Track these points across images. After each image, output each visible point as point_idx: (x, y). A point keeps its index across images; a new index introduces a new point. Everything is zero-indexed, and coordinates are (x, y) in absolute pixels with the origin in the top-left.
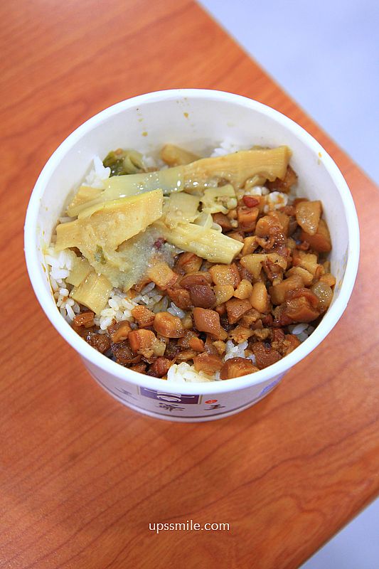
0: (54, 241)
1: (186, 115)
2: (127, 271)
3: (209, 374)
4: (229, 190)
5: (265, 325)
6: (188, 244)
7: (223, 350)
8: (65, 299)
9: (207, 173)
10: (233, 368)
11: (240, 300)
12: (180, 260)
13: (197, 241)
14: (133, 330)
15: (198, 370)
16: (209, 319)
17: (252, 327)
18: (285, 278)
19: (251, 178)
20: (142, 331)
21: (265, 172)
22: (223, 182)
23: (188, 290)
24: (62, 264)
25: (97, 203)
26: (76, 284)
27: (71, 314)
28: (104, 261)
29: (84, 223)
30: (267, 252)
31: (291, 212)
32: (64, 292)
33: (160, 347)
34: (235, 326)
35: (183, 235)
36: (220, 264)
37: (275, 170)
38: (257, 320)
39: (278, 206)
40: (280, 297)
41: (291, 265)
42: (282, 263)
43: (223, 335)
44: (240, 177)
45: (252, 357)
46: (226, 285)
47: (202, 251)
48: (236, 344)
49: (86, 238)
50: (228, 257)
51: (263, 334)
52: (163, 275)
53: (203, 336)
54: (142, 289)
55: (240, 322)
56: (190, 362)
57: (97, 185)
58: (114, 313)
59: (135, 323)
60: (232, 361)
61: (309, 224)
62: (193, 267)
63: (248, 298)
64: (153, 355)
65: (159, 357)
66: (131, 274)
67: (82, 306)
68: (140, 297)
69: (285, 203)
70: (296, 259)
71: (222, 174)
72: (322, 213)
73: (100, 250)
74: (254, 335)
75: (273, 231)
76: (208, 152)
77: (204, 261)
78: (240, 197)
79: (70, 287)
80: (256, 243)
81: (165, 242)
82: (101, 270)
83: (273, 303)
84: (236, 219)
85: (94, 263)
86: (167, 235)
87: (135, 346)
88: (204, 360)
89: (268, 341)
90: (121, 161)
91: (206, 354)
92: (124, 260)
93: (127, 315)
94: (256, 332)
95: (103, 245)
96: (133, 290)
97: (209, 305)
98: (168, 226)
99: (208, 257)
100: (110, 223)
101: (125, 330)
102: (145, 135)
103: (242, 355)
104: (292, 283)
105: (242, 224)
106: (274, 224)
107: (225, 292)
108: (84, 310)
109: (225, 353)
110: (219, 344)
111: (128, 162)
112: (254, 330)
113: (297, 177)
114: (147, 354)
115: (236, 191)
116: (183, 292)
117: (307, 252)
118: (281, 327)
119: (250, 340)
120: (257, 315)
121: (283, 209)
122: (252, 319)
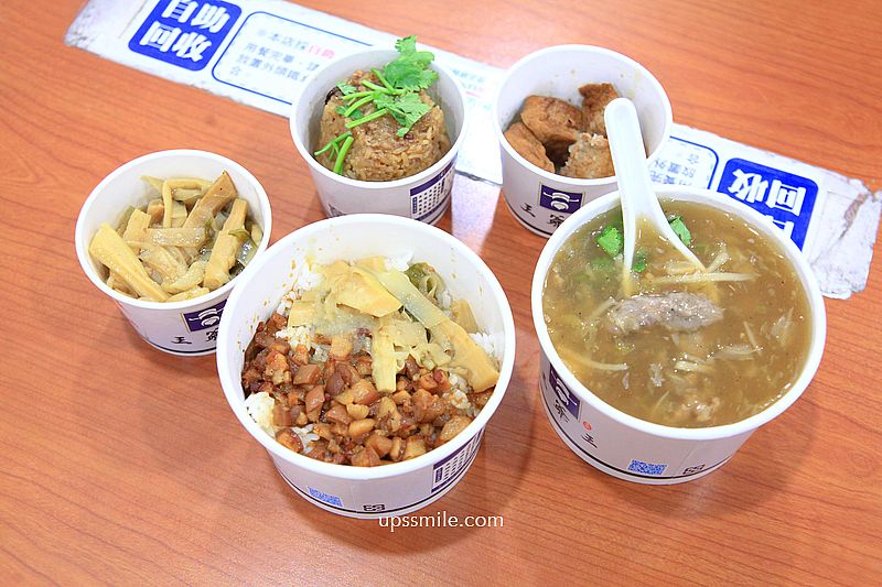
0: (329, 266)
1: (481, 291)
2: (328, 322)
3: (276, 422)
4: (447, 358)
5: (342, 444)
6: (376, 353)
7: (299, 422)
8: (289, 300)
9: (452, 338)
10: (285, 435)
11: (347, 412)
12: (361, 357)
13: (381, 356)
15: (273, 411)
17: (334, 435)
19: (464, 367)
20: (281, 358)
22: (451, 352)
23: (335, 371)
26: (302, 300)
28: (323, 300)
30: (400, 411)
31: (453, 412)
32: (293, 296)
33: (280, 377)
35: (380, 346)
36: (374, 384)
38: (342, 435)
39: (454, 403)
43: (313, 417)
44: (460, 361)
45: (308, 449)
47: (376, 365)
48: (313, 432)
50: (381, 387)
51: (333, 446)
54: (323, 343)
55: (331, 423)
56: (277, 402)
57: (389, 266)
59: (292, 354)
60: (292, 433)
62: (363, 369)
63: (354, 419)
64: (271, 377)
65: (271, 382)
66: (327, 327)
68: (317, 345)
69: (458, 406)
70: (410, 438)
71: (456, 347)
73: (329, 292)
74: (328, 441)
75: (419, 404)
76: (473, 328)
77: (371, 372)
78: (440, 369)
79: (299, 298)
80: (405, 400)
81: (371, 337)
82: (317, 304)
83: (362, 440)
84: (421, 376)
86: (374, 334)
87: (267, 360)
88: (280, 409)
89: (333, 454)
90: (425, 275)
91: (286, 409)
92: (334, 314)
94: (332, 441)
95: (333, 292)
96: (318, 336)
97: (329, 392)
98: (381, 330)
100: (354, 287)
101: (280, 348)
102: (454, 276)
103: (304, 439)
104: (384, 445)
105: (418, 382)
107: (346, 398)
109: (301, 427)
111: (427, 278)
114: (268, 372)
115: (448, 365)
116: (331, 369)
118: (346, 458)
119: (322, 439)
120: (344, 433)
121: (454, 407)
122: (338, 430)
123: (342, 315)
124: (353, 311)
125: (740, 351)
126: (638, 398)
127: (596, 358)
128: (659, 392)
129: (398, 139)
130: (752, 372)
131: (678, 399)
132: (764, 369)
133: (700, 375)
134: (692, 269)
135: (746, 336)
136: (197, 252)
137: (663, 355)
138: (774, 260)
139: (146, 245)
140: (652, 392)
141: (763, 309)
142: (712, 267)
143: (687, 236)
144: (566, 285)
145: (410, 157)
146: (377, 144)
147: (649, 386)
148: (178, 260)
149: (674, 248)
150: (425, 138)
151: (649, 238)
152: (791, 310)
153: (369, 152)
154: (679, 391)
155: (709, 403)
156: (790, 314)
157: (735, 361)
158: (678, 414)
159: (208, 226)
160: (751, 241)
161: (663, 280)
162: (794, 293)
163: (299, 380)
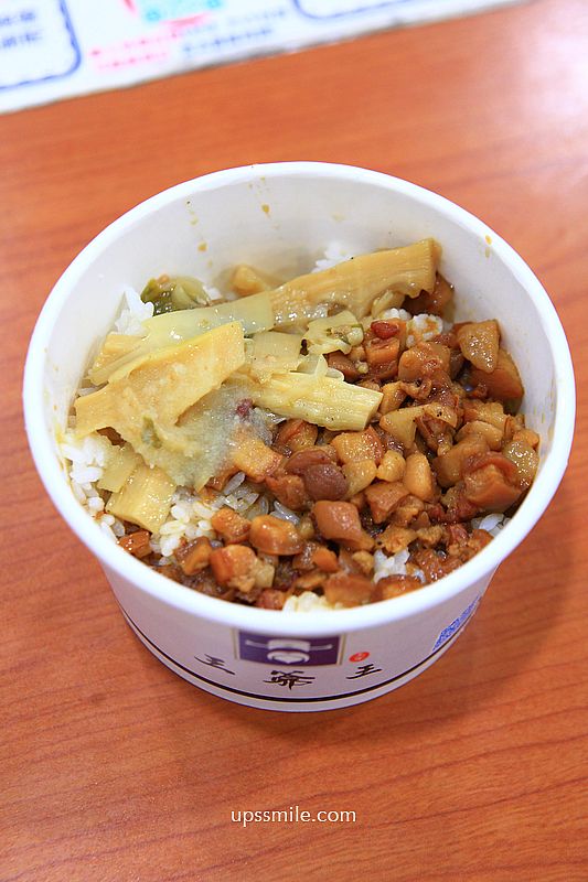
0: (71, 426)
1: (266, 209)
2: (198, 456)
4: (347, 318)
5: (434, 520)
6: (292, 405)
7: (369, 565)
8: (99, 515)
9: (309, 298)
10: (391, 591)
11: (388, 483)
12: (282, 433)
13: (306, 398)
14: (215, 550)
15: (332, 603)
16: (343, 518)
17: (412, 525)
18: (455, 443)
19: (380, 295)
20: (231, 549)
21: (402, 284)
22: (336, 309)
23: (300, 475)
24: (91, 457)
25: (137, 357)
26: (115, 489)
28: (157, 442)
29: (119, 388)
30: (422, 402)
31: (451, 341)
32: (97, 503)
33: (264, 566)
34: (383, 526)
35: (283, 392)
36: (347, 431)
37: (416, 278)
38: (420, 512)
39: (428, 336)
40: (453, 472)
41: (464, 420)
42: (450, 417)
43: (368, 542)
44: (361, 299)
45: (419, 573)
46: (362, 462)
47: (316, 413)
48: (389, 554)
49: (124, 408)
50: (360, 418)
51: (432, 534)
52: (258, 458)
53: (335, 545)
54: (225, 485)
55: (392, 519)
56: (319, 591)
57: (133, 330)
58: (183, 527)
59: (220, 537)
60: (387, 581)
61: (481, 355)
62: (305, 441)
63: (401, 479)
64: (254, 587)
65: (264, 590)
66: (206, 462)
67: (127, 524)
68: (222, 498)
69: (439, 329)
70: (470, 411)
71: (333, 296)
72: (501, 339)
73: (149, 425)
74: (418, 539)
75: (427, 368)
76: (304, 265)
77: (320, 430)
78: (368, 326)
79: (106, 495)
80: (403, 392)
81: (254, 407)
82: (154, 458)
83: (441, 485)
84: (364, 360)
85: (141, 449)
86: (256, 396)
87: (223, 573)
88: (341, 584)
89: (441, 546)
90: (169, 293)
91: (342, 574)
92: (189, 439)
93: (204, 528)
94: (420, 533)
95: (153, 416)
96: (210, 488)
97: (337, 494)
98: (256, 380)
99: (327, 422)
100: (162, 382)
101: (203, 551)
102: (203, 248)
103: (402, 570)
105: (374, 367)
106: (427, 358)
107: (362, 473)
108: (132, 529)
109: (372, 572)
110: (362, 556)
111: (180, 294)
112: (416, 530)
113: (452, 289)
114: (245, 585)
115: (359, 318)
116: (293, 480)
117: (484, 400)
118: (460, 522)
119: (412, 547)
120: (419, 505)
121: (437, 338)
122: (412, 510)
123: (197, 425)
124: (197, 408)
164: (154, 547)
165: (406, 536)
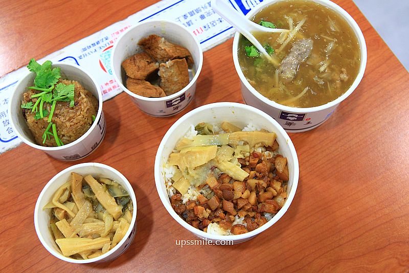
0: (168, 161)
1: (233, 112)
2: (198, 179)
3: (226, 229)
4: (247, 147)
5: (253, 210)
6: (226, 170)
8: (170, 187)
9: (239, 138)
10: (236, 229)
11: (244, 199)
12: (221, 177)
13: (230, 170)
14: (196, 205)
15: (221, 227)
16: (229, 206)
17: (248, 211)
18: (265, 191)
19: (258, 144)
20: (199, 207)
21: (264, 143)
22: (246, 143)
23: (222, 191)
24: (170, 172)
25: (189, 147)
26: (175, 181)
27: (172, 194)
28: (188, 173)
29: (182, 155)
30: (259, 179)
31: (273, 161)
32: (170, 184)
33: (207, 213)
34: (240, 209)
35: (224, 166)
36: (239, 181)
37: (269, 142)
38: (250, 208)
39: (268, 158)
40: (262, 200)
41: (269, 186)
42: (265, 185)
43: (235, 213)
44: (253, 143)
45: (245, 224)
46: (239, 191)
47: (231, 174)
48: (239, 217)
49: (182, 162)
50: (242, 179)
51: (252, 214)
52: (213, 182)
53: (225, 212)
54: (203, 187)
55: (243, 208)
56: (218, 222)
57: (190, 138)
58: (190, 196)
59: (198, 202)
60: (236, 226)
61: (280, 167)
62: (227, 180)
63: (248, 198)
64: (203, 217)
65: (205, 219)
66: (199, 180)
67: (176, 190)
68: (202, 190)
69: (271, 157)
70: (272, 183)
71: (246, 140)
72: (287, 164)
73: (187, 169)
74: (248, 215)
75: (263, 170)
77: (231, 178)
78: (251, 152)
79: (173, 182)
80: (255, 174)
81: (216, 168)
82: (187, 177)
83: (258, 201)
84: (249, 161)
85: (184, 174)
86: (217, 165)
87: (196, 213)
88: (224, 223)
89: (254, 217)
90: (203, 128)
91: (225, 221)
92: (197, 174)
93: (195, 198)
94: (249, 213)
95: (188, 167)
96: (199, 187)
97: (230, 199)
98: (218, 161)
99: (233, 177)
100: (193, 157)
101: (193, 205)
102: (215, 118)
103: (241, 223)
104: (268, 195)
105: (251, 164)
106: (264, 166)
107: (238, 194)
108: (177, 192)
109: (234, 221)
110: (232, 217)
111: (206, 129)
113: (279, 145)
114: (201, 217)
115: (250, 148)
116: (220, 192)
117: (277, 181)
118: (260, 213)
119: (246, 216)
120: (250, 206)
121: (270, 159)
122: (248, 207)
123: (199, 171)
125: (331, 46)
126: (321, 94)
127: (295, 95)
128: (325, 85)
129: (72, 108)
130: (341, 50)
131: (332, 81)
132: (344, 44)
133: (329, 67)
134: (287, 35)
135: (326, 39)
136: (94, 212)
137: (311, 72)
138: (305, 6)
139: (77, 231)
140: (323, 88)
141: (321, 26)
142: (291, 28)
143: (272, 25)
144: (257, 81)
145: (85, 111)
146: (67, 118)
147: (321, 87)
148: (93, 222)
149: (273, 33)
150: (83, 99)
151: (262, 37)
152: (329, 17)
153: (68, 124)
154: (330, 78)
155: (342, 72)
156: (330, 19)
157: (333, 50)
158: (338, 86)
159: (87, 199)
160: (291, 6)
161: (282, 47)
162: (323, 10)
163: (214, 208)
164: (182, 198)
165: (245, 213)
